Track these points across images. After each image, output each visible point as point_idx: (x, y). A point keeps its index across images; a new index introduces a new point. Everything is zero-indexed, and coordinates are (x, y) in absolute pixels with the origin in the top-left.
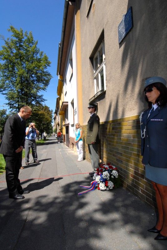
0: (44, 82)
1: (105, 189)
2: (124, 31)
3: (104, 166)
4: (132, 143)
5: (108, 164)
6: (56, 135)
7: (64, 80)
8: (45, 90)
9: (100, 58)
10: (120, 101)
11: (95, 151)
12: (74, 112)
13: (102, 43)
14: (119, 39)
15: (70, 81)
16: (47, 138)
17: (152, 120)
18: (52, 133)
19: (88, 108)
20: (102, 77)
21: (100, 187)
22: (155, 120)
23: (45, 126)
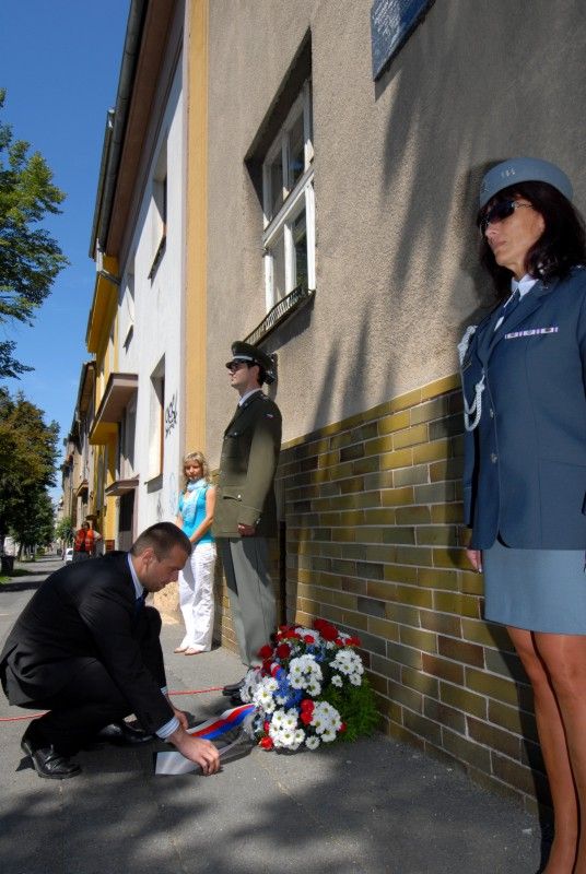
0: (25, 282)
1: (300, 740)
2: (395, 21)
3: (297, 631)
4: (429, 505)
5: (316, 625)
6: (68, 550)
7: (126, 274)
8: (23, 319)
9: (292, 167)
10: (376, 326)
11: (254, 575)
12: (167, 419)
13: (301, 95)
14: (376, 59)
15: (152, 275)
16: (17, 566)
17: (509, 336)
18: (49, 540)
19: (229, 366)
20: (301, 246)
21: (273, 733)
22: (526, 333)
23: (14, 501)
